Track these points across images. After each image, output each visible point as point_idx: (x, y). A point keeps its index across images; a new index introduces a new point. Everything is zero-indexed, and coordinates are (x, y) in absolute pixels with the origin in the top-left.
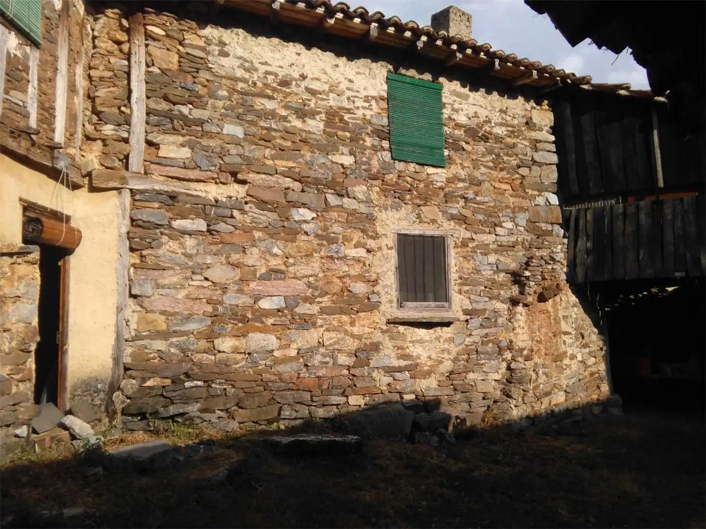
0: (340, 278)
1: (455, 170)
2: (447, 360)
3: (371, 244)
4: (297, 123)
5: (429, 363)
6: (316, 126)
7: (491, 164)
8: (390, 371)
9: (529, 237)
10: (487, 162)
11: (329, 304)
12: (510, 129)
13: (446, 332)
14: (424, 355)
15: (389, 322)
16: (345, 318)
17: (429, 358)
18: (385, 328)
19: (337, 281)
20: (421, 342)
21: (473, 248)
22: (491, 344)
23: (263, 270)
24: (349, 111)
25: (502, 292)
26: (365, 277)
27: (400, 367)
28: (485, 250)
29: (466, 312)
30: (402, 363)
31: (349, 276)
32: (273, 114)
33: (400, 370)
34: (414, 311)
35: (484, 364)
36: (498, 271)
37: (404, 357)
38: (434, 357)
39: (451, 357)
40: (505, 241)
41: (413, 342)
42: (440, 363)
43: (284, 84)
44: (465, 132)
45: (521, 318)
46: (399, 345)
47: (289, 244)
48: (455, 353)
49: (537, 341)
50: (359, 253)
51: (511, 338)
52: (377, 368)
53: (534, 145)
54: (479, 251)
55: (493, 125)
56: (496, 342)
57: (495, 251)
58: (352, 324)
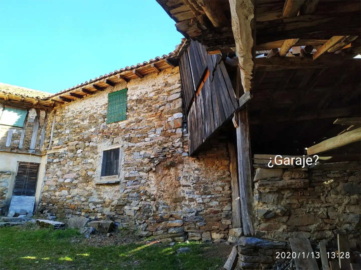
0: (86, 170)
1: (130, 119)
2: (116, 200)
3: (95, 156)
4: (82, 123)
5: (109, 201)
6: (86, 122)
7: (146, 111)
8: (95, 204)
9: (162, 138)
10: (145, 110)
11: (81, 180)
12: (157, 91)
13: (117, 188)
14: (107, 198)
15: (97, 185)
16: (85, 184)
17: (109, 199)
18: (95, 187)
19: (84, 171)
20: (106, 192)
21: (133, 150)
22: (136, 193)
23: (68, 171)
24: (95, 113)
25: (145, 168)
26: (92, 169)
27: (98, 202)
28: (139, 149)
29: (126, 179)
30: (100, 201)
31: (88, 169)
32: (77, 123)
33: (98, 203)
34: (106, 179)
35: (131, 202)
36: (143, 158)
37: (101, 198)
38: (111, 198)
39: (117, 198)
40: (149, 143)
41: (104, 192)
42: (113, 201)
43: (81, 113)
44: (136, 102)
45: (152, 179)
46: (99, 193)
47: (74, 161)
48: (119, 197)
49: (161, 191)
50: (92, 160)
51: (147, 189)
52: (91, 202)
53: (169, 93)
54: (136, 151)
55: (149, 93)
56: (138, 192)
57: (144, 149)
58: (87, 186)
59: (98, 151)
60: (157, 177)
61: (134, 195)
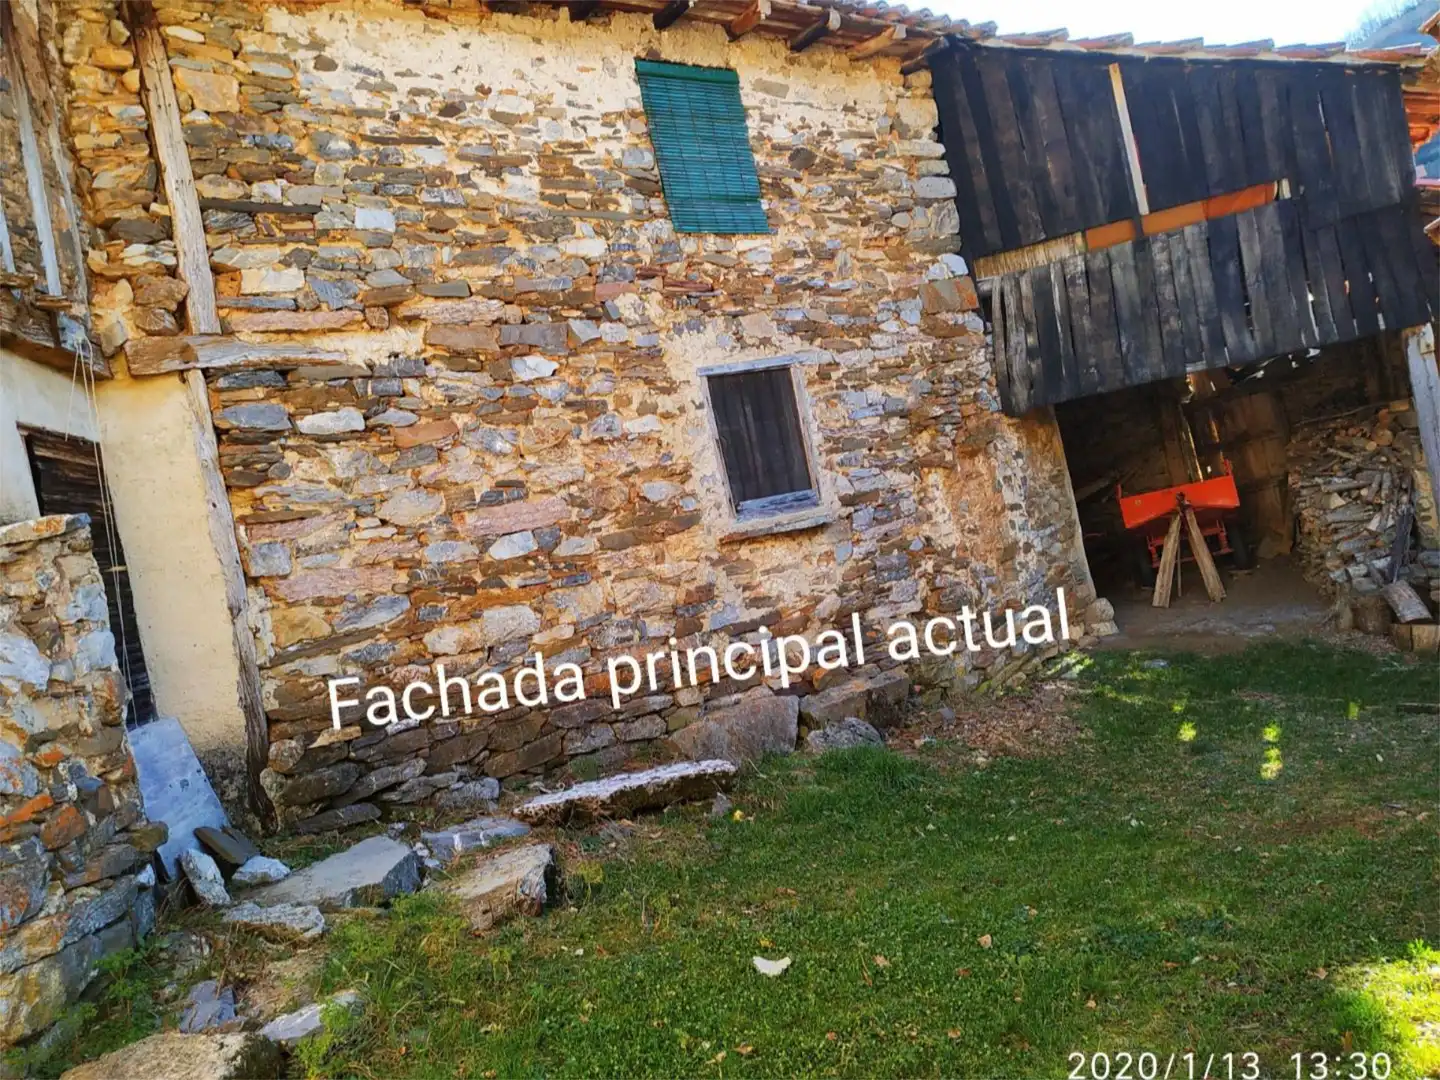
0: (623, 477)
1: (784, 237)
2: (829, 593)
3: (666, 403)
4: (489, 187)
5: (800, 605)
6: (524, 187)
7: (845, 215)
8: (738, 632)
9: (928, 343)
10: (839, 211)
11: (614, 530)
12: (868, 142)
13: (821, 544)
14: (789, 592)
15: (721, 544)
16: (644, 551)
17: (798, 594)
18: (716, 555)
19: (618, 484)
20: (779, 569)
21: (839, 380)
22: (896, 550)
23: (486, 488)
24: (579, 148)
25: (900, 454)
26: (665, 468)
27: (752, 621)
28: (859, 380)
29: (847, 501)
30: (755, 613)
31: (636, 471)
32: (441, 176)
33: (754, 626)
34: (759, 515)
35: (890, 589)
36: (887, 416)
37: (756, 602)
38: (807, 592)
39: (835, 586)
40: (890, 357)
41: (767, 572)
42: (818, 600)
43: (451, 110)
44: (791, 158)
45: (937, 494)
46: (744, 579)
47: (521, 428)
48: (839, 579)
49: (970, 531)
50: (648, 424)
51: (928, 533)
52: (715, 631)
53: (911, 167)
54: (850, 384)
55: (837, 138)
56: (903, 546)
57: (877, 379)
58: (659, 559)
59: (676, 374)
60: (951, 487)
61: (895, 561)
